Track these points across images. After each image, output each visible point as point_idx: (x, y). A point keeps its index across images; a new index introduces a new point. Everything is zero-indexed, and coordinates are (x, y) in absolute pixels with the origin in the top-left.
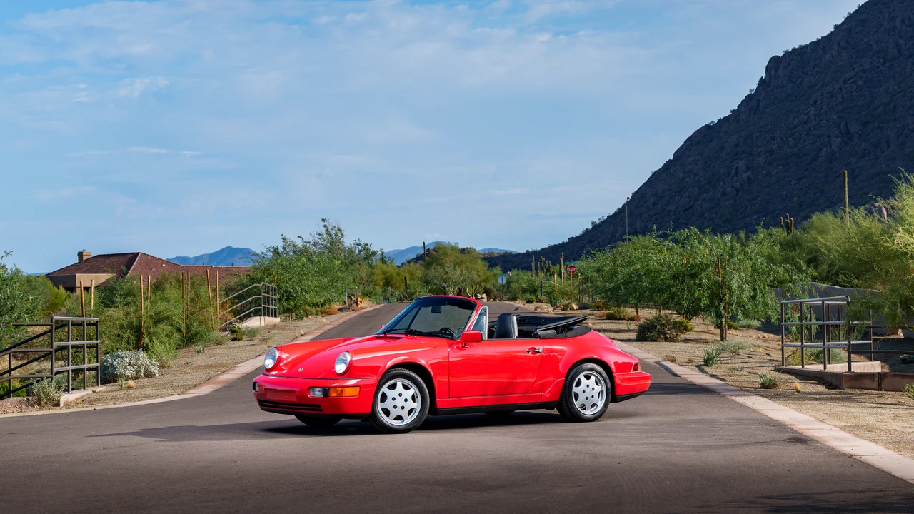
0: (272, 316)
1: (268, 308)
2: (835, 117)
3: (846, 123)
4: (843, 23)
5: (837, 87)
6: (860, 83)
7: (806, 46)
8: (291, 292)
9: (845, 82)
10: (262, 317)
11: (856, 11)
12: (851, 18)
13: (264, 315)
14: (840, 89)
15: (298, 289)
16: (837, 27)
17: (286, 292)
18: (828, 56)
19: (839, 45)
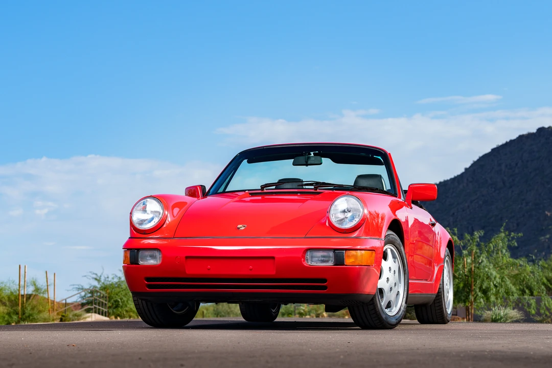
0: (102, 315)
1: (99, 309)
2: (465, 223)
3: (472, 227)
4: (470, 167)
5: (467, 205)
6: (481, 202)
7: (448, 181)
8: (119, 302)
9: (471, 202)
10: (93, 315)
11: (478, 160)
12: (475, 164)
13: (95, 312)
14: (468, 206)
15: (125, 299)
16: (466, 169)
17: (116, 301)
18: (461, 186)
19: (467, 180)
